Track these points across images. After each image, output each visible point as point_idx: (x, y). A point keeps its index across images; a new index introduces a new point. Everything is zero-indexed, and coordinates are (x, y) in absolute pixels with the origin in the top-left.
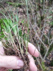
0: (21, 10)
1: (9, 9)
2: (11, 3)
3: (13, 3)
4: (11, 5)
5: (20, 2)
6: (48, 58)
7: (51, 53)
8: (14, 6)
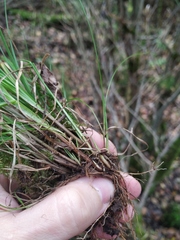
0: (61, 36)
1: (20, 34)
2: (26, 14)
3: (34, 15)
4: (27, 19)
5: (58, 9)
6: (155, 201)
7: (164, 182)
8: (37, 23)
